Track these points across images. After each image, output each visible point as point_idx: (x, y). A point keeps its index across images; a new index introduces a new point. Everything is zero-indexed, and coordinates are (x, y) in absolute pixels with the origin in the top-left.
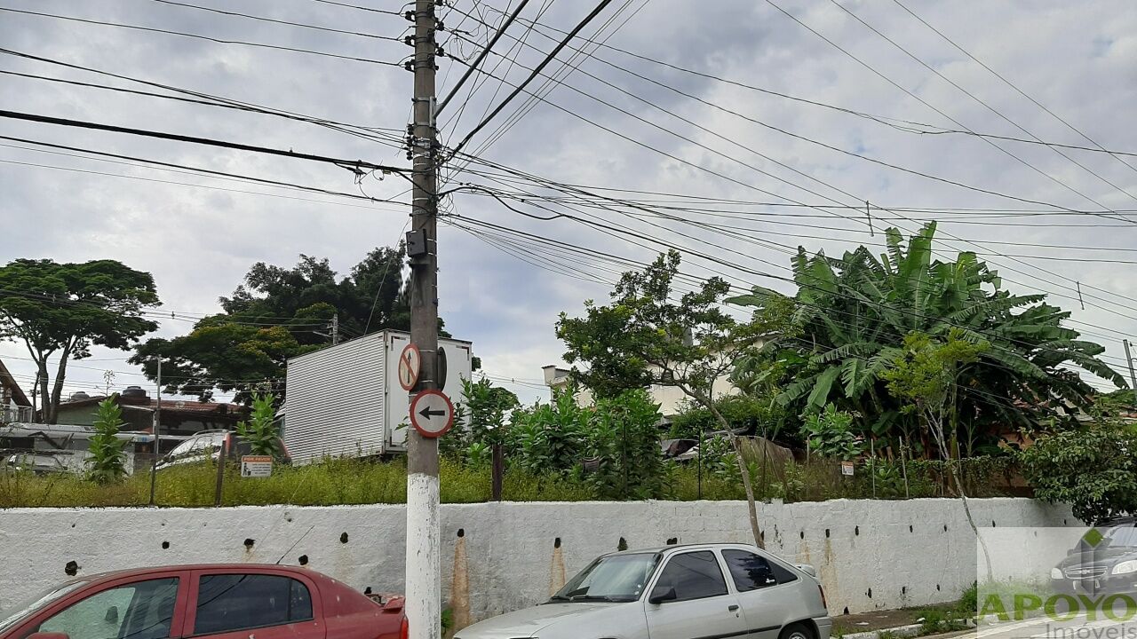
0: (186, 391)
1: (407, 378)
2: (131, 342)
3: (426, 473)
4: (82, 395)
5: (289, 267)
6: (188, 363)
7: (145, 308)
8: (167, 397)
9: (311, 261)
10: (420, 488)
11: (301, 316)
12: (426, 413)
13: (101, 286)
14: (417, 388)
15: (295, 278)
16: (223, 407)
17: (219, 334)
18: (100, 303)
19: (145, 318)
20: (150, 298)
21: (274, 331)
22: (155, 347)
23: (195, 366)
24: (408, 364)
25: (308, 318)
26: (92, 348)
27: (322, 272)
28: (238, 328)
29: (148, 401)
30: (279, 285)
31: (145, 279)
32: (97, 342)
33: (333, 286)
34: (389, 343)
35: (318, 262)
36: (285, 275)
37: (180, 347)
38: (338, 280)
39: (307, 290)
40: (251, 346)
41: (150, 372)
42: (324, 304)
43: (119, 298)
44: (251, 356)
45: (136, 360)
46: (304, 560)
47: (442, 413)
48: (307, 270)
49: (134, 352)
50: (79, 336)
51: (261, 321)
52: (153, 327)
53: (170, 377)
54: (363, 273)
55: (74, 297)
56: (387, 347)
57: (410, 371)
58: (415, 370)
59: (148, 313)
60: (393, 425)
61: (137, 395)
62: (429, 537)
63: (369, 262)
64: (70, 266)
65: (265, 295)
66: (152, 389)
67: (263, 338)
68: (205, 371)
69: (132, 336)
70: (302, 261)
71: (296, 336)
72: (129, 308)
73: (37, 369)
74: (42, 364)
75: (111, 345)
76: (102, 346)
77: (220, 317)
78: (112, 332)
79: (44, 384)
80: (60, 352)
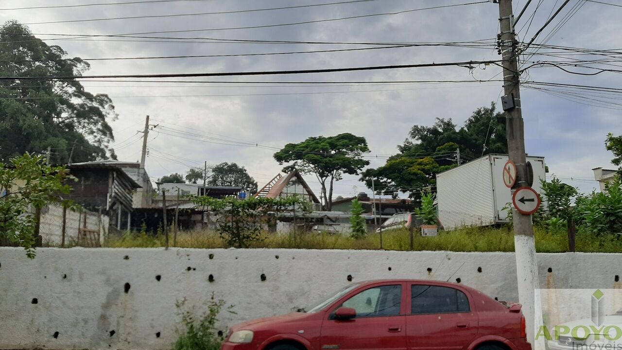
0: (386, 193)
1: (508, 180)
2: (359, 171)
3: (526, 235)
4: (340, 198)
5: (431, 126)
6: (385, 179)
7: (363, 154)
8: (377, 197)
9: (442, 121)
10: (523, 244)
11: (439, 151)
12: (522, 200)
13: (344, 146)
14: (516, 186)
15: (434, 131)
16: (404, 201)
17: (399, 164)
19: (365, 159)
20: (365, 149)
21: (426, 160)
22: (369, 173)
23: (389, 181)
24: (509, 173)
25: (443, 152)
27: (448, 126)
28: (408, 160)
29: (368, 199)
30: (426, 136)
31: (362, 140)
32: (345, 172)
33: (455, 133)
34: (492, 162)
35: (446, 121)
36: (429, 130)
37: (381, 172)
38: (457, 130)
39: (441, 136)
40: (415, 169)
41: (369, 184)
42: (451, 143)
43: (352, 150)
44: (415, 174)
45: (362, 179)
46: (458, 280)
47: (532, 200)
48: (440, 126)
49: (361, 176)
50: (337, 169)
51: (419, 155)
52: (367, 163)
53: (378, 187)
54: (471, 124)
55: (333, 152)
56: (491, 164)
57: (510, 176)
58: (513, 176)
59: (365, 156)
60: (499, 208)
61: (363, 197)
62: (531, 271)
63: (475, 117)
64: (330, 138)
65: (419, 142)
66: (371, 194)
67: (420, 164)
68: (393, 183)
69: (359, 168)
70: (437, 121)
71: (437, 162)
72: (356, 155)
73: (321, 186)
74: (323, 184)
75: (350, 173)
76: (347, 174)
77: (398, 155)
78: (351, 167)
79: (325, 193)
80: (330, 178)
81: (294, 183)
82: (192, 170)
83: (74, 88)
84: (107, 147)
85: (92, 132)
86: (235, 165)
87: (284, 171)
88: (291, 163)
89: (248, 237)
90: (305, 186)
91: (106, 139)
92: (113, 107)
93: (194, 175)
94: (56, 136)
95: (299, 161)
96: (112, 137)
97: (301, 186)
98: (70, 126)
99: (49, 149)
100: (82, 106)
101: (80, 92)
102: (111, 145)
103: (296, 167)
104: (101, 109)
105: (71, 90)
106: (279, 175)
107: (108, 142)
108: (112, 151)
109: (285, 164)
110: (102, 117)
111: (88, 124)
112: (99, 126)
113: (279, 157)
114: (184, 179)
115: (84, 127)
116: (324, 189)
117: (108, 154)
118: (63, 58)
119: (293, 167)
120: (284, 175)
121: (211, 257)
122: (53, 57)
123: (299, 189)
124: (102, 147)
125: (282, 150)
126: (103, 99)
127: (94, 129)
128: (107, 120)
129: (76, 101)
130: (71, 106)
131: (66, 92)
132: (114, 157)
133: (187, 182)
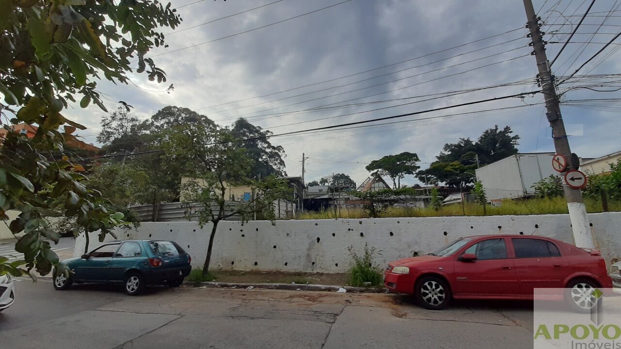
0: (431, 183)
1: (558, 167)
2: (414, 172)
3: (578, 202)
5: (456, 143)
6: (430, 176)
7: (416, 163)
8: (425, 186)
9: (463, 140)
10: (575, 208)
11: (463, 157)
13: (406, 159)
14: (566, 170)
15: (459, 146)
17: (439, 166)
18: (405, 163)
20: (417, 160)
21: (455, 163)
22: (421, 173)
23: (432, 176)
24: (558, 162)
25: (466, 157)
26: (405, 175)
27: (468, 142)
28: (444, 164)
29: (420, 187)
30: (454, 149)
31: (415, 155)
32: (405, 173)
33: (473, 145)
34: (518, 158)
35: (466, 139)
36: (455, 146)
37: (428, 172)
39: (464, 149)
40: (449, 168)
41: (422, 179)
42: (471, 152)
43: (410, 161)
44: (449, 171)
45: (416, 177)
46: (521, 233)
47: (581, 178)
48: (462, 142)
49: (415, 175)
50: (401, 173)
51: (451, 160)
52: (419, 167)
55: (398, 163)
56: (518, 160)
57: (560, 164)
58: (563, 164)
59: (417, 164)
61: (417, 186)
62: (585, 226)
63: (484, 135)
64: (396, 155)
65: (450, 153)
66: (422, 185)
67: (452, 166)
68: (435, 177)
69: (414, 171)
70: (460, 140)
71: (463, 163)
72: (412, 163)
73: (393, 182)
74: (394, 181)
75: (409, 174)
76: (407, 174)
77: (437, 161)
78: (409, 170)
79: (396, 185)
80: (397, 177)
81: (377, 181)
82: (322, 179)
83: (267, 145)
84: (282, 170)
85: (276, 164)
86: (343, 174)
87: (372, 175)
88: (375, 171)
89: (380, 212)
90: (384, 182)
91: (282, 167)
92: (284, 151)
93: (324, 181)
94: (261, 167)
95: (380, 169)
96: (285, 166)
97: (381, 183)
98: (267, 162)
99: (260, 174)
100: (271, 152)
101: (269, 146)
102: (284, 170)
103: (379, 173)
104: (279, 153)
105: (266, 145)
106: (369, 178)
107: (283, 168)
108: (285, 172)
109: (372, 172)
110: (280, 156)
111: (274, 160)
112: (279, 161)
113: (369, 168)
114: (319, 183)
115: (272, 162)
116: (395, 184)
117: (283, 174)
118: (262, 131)
119: (376, 173)
120: (372, 178)
121: (361, 223)
122: (257, 131)
123: (381, 184)
124: (281, 171)
125: (370, 165)
126: (279, 148)
127: (277, 163)
128: (282, 158)
129: (268, 150)
130: (266, 153)
131: (264, 147)
132: (286, 175)
133: (320, 185)
